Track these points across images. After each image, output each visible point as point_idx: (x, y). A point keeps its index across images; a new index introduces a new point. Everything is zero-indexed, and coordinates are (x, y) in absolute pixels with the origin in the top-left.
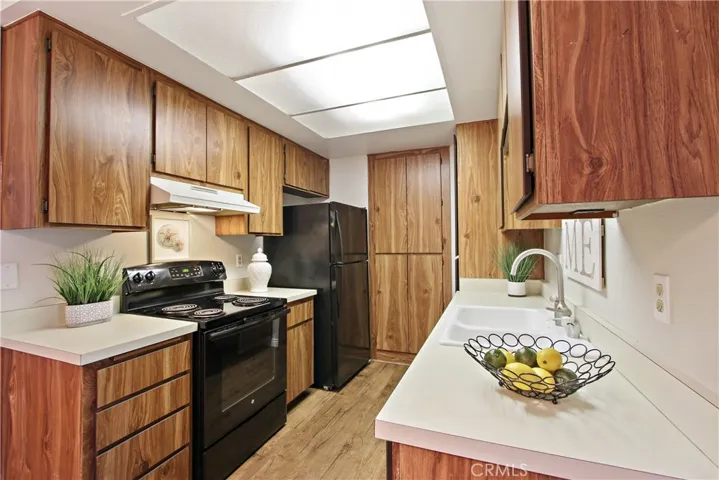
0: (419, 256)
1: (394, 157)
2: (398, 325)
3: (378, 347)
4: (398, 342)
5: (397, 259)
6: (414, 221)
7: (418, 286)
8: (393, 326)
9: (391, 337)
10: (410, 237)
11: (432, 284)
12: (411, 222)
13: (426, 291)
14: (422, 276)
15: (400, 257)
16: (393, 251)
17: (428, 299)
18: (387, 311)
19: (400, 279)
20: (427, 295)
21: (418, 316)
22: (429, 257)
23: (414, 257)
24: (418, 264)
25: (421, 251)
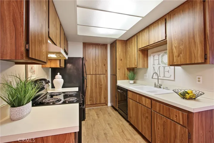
0: (99, 75)
1: (92, 45)
2: (93, 96)
3: (87, 104)
4: (93, 101)
5: (93, 76)
6: (98, 65)
7: (99, 84)
8: (91, 97)
9: (91, 100)
10: (97, 69)
11: (103, 83)
12: (97, 65)
13: (101, 85)
14: (100, 81)
15: (94, 75)
16: (91, 74)
17: (102, 87)
18: (89, 92)
19: (94, 82)
20: (101, 86)
21: (99, 93)
22: (102, 75)
23: (98, 75)
24: (99, 77)
25: (100, 74)
